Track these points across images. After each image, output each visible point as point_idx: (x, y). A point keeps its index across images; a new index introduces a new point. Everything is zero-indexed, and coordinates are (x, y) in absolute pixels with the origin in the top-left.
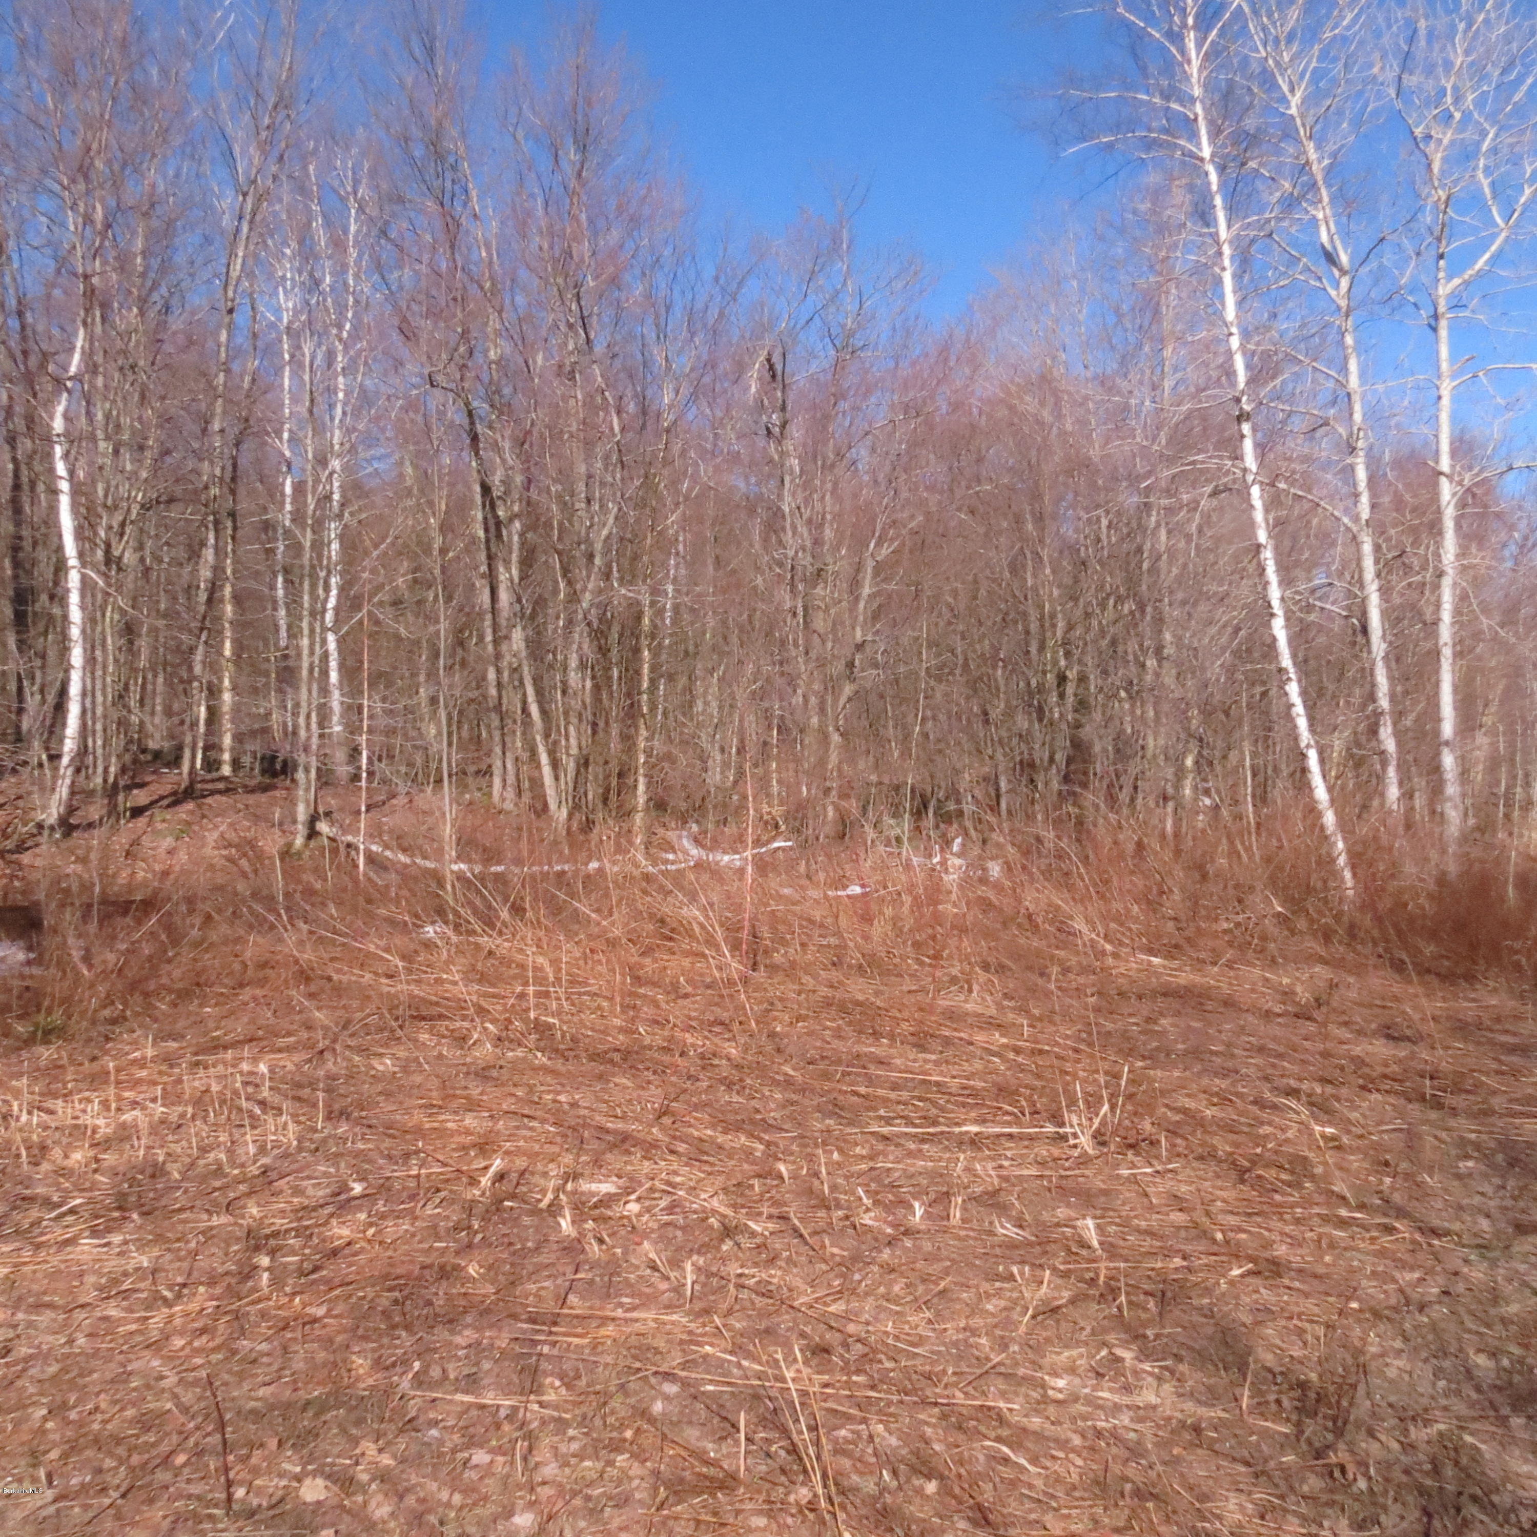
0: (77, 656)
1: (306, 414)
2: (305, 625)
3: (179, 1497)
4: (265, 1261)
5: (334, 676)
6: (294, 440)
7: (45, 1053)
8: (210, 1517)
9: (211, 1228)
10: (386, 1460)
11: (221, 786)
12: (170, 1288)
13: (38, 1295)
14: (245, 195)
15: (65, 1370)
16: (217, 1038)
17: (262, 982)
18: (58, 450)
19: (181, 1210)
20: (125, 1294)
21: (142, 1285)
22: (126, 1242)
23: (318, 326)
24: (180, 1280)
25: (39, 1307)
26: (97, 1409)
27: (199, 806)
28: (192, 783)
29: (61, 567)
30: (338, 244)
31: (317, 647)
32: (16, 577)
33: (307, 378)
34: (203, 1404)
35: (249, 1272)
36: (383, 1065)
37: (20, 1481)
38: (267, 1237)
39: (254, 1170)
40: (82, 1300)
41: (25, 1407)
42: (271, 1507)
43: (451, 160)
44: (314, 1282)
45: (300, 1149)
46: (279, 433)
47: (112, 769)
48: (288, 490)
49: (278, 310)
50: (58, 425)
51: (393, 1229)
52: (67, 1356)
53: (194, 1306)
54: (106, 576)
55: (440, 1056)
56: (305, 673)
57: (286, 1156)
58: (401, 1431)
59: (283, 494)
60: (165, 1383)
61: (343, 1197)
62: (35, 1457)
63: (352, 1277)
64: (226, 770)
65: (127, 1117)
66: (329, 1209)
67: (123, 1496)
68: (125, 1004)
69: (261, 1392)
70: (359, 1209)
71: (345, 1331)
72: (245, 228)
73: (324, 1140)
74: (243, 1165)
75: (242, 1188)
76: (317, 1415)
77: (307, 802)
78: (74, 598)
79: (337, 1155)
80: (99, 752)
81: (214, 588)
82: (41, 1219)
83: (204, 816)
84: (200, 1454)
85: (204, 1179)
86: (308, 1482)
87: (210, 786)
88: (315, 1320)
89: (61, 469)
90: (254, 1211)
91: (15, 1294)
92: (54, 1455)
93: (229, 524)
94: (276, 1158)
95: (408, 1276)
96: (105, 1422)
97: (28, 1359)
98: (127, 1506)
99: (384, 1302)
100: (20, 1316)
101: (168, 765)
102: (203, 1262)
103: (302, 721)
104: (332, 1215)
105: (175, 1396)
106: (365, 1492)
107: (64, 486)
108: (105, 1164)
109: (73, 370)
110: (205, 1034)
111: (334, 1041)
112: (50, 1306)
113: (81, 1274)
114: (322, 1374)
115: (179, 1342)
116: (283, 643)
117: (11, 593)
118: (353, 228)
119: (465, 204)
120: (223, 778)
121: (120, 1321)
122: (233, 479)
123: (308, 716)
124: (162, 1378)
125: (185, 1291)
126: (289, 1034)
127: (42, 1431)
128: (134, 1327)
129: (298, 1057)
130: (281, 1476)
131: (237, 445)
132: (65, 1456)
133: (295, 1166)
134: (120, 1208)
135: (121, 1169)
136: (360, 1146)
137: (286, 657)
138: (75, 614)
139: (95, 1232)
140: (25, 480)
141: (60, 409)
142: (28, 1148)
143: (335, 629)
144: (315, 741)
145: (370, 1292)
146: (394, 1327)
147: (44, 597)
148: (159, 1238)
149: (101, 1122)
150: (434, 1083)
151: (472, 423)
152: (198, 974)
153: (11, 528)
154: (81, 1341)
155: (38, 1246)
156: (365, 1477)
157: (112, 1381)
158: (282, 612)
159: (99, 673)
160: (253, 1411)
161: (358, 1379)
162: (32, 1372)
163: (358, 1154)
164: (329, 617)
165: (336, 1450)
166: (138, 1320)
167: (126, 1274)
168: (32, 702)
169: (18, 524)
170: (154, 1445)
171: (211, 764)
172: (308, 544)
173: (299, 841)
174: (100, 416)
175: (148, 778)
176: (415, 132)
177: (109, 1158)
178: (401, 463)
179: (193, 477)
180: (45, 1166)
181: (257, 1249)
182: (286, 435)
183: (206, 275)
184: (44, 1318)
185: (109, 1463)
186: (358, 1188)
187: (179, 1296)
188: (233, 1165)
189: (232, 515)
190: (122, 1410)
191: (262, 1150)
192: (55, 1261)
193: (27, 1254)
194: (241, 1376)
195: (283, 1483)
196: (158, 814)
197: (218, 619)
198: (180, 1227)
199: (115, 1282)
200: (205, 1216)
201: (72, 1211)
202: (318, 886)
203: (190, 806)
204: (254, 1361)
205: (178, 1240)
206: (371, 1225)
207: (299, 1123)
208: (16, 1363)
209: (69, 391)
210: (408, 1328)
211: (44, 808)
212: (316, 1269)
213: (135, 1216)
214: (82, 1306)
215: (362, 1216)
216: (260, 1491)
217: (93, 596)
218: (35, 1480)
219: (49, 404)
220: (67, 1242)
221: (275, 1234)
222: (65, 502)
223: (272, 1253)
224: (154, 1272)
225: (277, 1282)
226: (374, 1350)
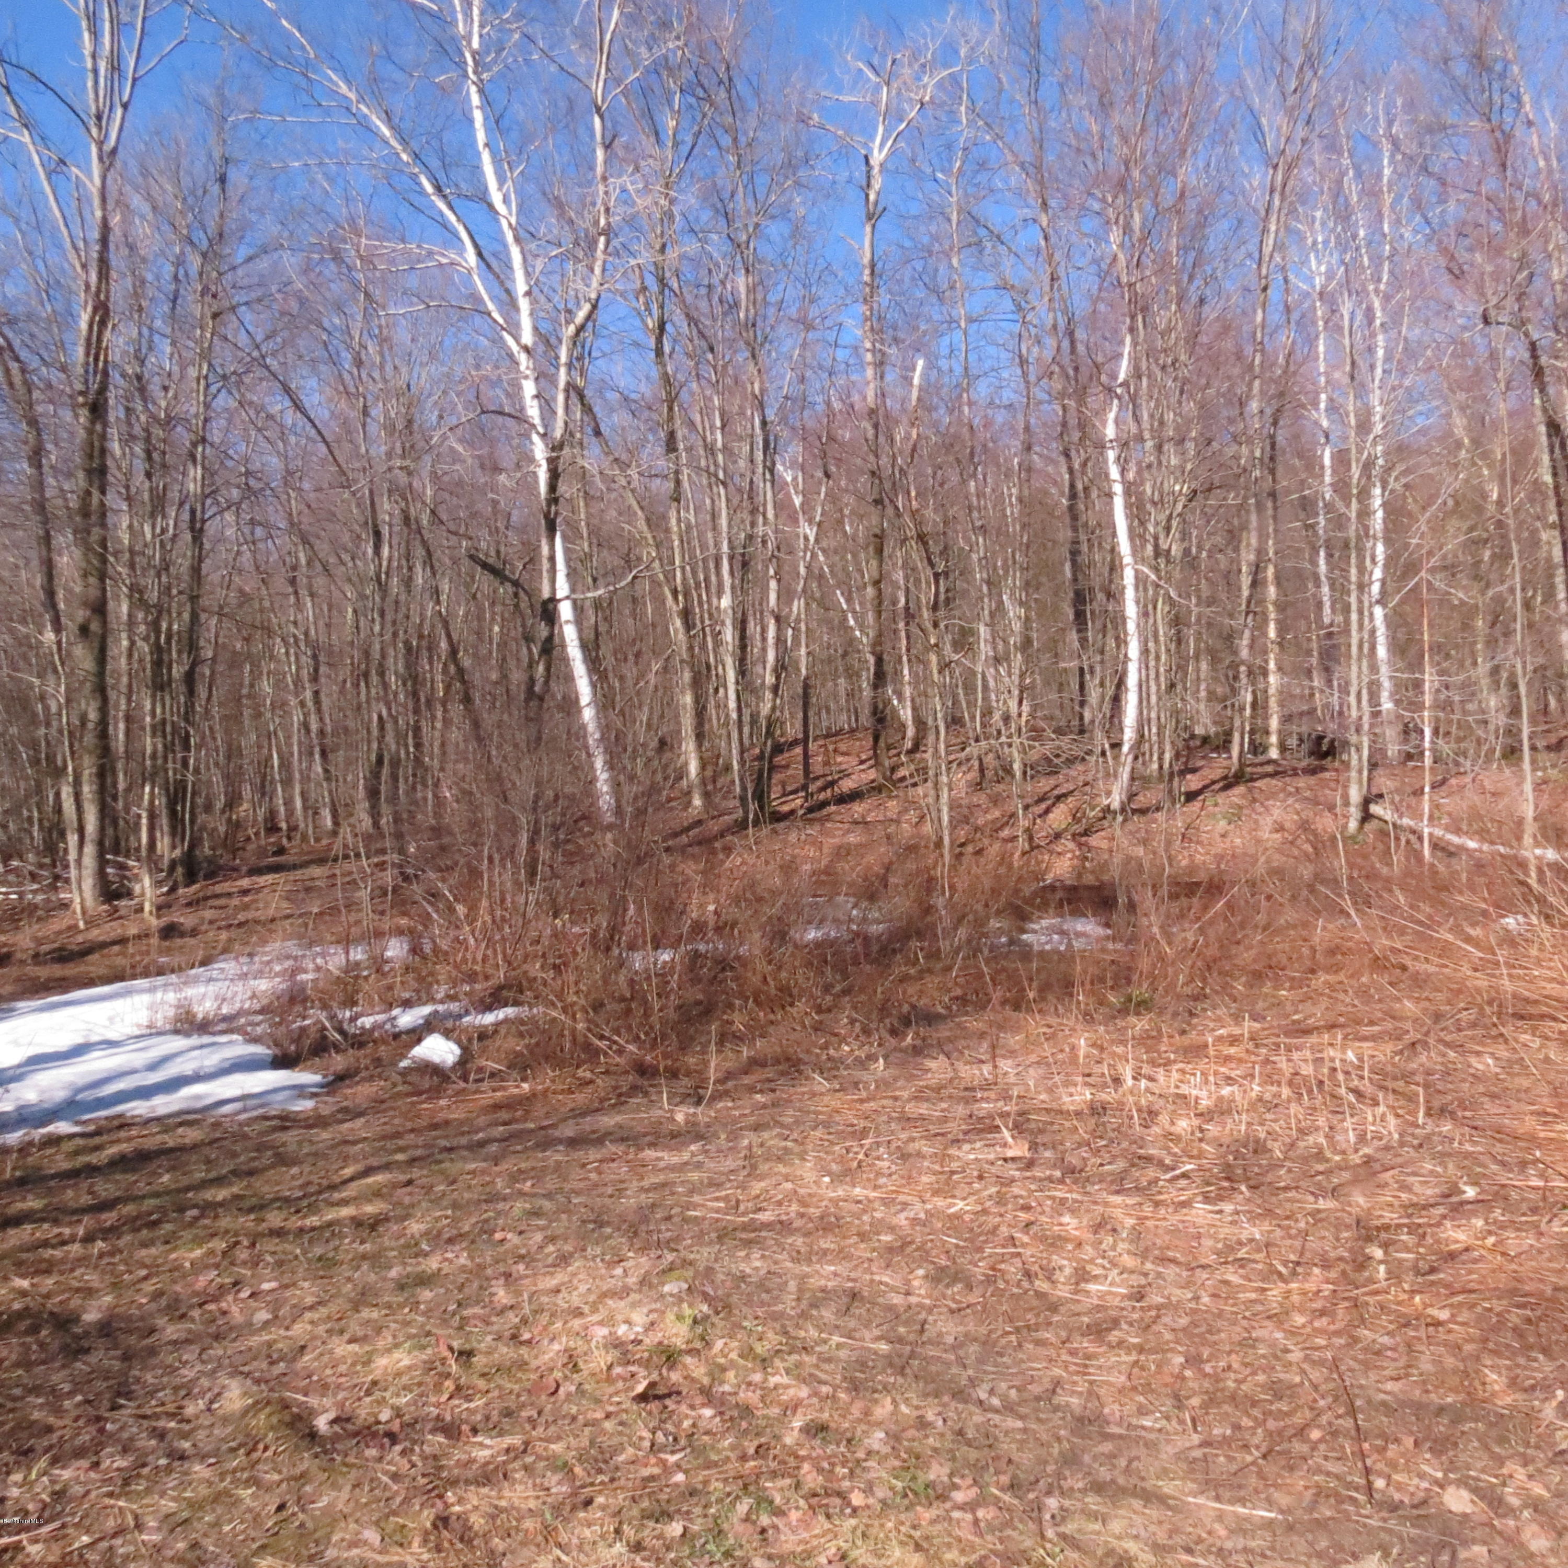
0: (1133, 650)
1: (1346, 380)
2: (1353, 599)
3: (1319, 1470)
4: (1378, 1253)
5: (1382, 652)
6: (1333, 408)
7: (1139, 1024)
8: (1353, 1500)
9: (1319, 1211)
10: (1538, 1490)
11: (1269, 769)
12: (1285, 1263)
13: (1161, 1248)
14: (1275, 167)
15: (1194, 1324)
16: (1298, 1022)
17: (1336, 969)
18: (1111, 455)
19: (1286, 1189)
20: (1241, 1263)
21: (1258, 1256)
22: (1237, 1213)
23: (1357, 286)
24: (1293, 1257)
25: (1164, 1260)
26: (1229, 1367)
27: (1250, 790)
28: (1242, 765)
29: (1115, 567)
30: (1372, 193)
31: (1366, 621)
32: (1075, 580)
33: (1347, 342)
34: (1331, 1385)
35: (1362, 1263)
36: (1486, 1063)
37: (1168, 1418)
38: (1378, 1229)
39: (1356, 1159)
40: (1204, 1261)
41: (1165, 1351)
42: (1415, 1507)
43: (1498, 67)
44: (1433, 1283)
45: (1402, 1144)
46: (1315, 404)
47: (1167, 756)
48: (1327, 461)
49: (1310, 280)
50: (1110, 431)
51: (1515, 1242)
52: (1194, 1311)
53: (1311, 1286)
54: (1157, 570)
55: (1547, 1060)
56: (1354, 650)
57: (1387, 1148)
58: (1552, 1462)
59: (1322, 467)
60: (1290, 1357)
61: (1454, 1199)
62: (1179, 1402)
63: (1473, 1286)
64: (1274, 754)
65: (1226, 1091)
66: (1441, 1210)
67: (1264, 1457)
68: (1204, 980)
69: (1389, 1386)
70: (1474, 1213)
71: (1471, 1340)
72: (1277, 202)
73: (1428, 1137)
74: (1344, 1152)
75: (1346, 1175)
76: (1454, 1422)
77: (1360, 782)
78: (1130, 594)
79: (1443, 1155)
80: (1154, 738)
81: (1257, 569)
82: (1157, 1180)
83: (1254, 800)
84: (1335, 1434)
85: (1305, 1160)
86: (1451, 1490)
87: (1259, 769)
88: (1438, 1324)
89: (1114, 472)
90: (1361, 1200)
91: (1142, 1245)
92: (1195, 1401)
93: (1270, 504)
94: (1379, 1149)
95: (1540, 1295)
96: (1238, 1382)
97: (1159, 1308)
98: (1270, 1469)
99: (1515, 1317)
100: (1149, 1266)
101: (1216, 749)
102: (1313, 1244)
103: (1352, 699)
104: (1444, 1217)
105: (1303, 1372)
106: (1517, 1518)
107: (1118, 488)
108: (1209, 1135)
109: (1122, 377)
110: (1287, 1016)
111: (1427, 1034)
112: (1173, 1261)
113: (1199, 1236)
114: (1454, 1381)
115: (1300, 1320)
116: (1327, 620)
117: (1071, 595)
118: (1387, 172)
119: (1518, 111)
120: (1270, 762)
121: (1242, 1288)
122: (1272, 459)
123: (1359, 694)
124: (1287, 1351)
125: (1300, 1270)
126: (1372, 1023)
127: (1181, 1378)
128: (1253, 1296)
129: (1389, 1048)
130: (1422, 1476)
131: (1275, 423)
132: (1205, 1406)
133: (1399, 1160)
134: (1228, 1179)
135: (1226, 1140)
136: (1468, 1147)
137: (1330, 635)
138: (1131, 610)
139: (1207, 1199)
140: (1080, 486)
141: (1111, 416)
142: (1139, 1110)
143: (1382, 601)
144: (1366, 719)
145: (1498, 1306)
146: (1531, 1347)
147: (1100, 596)
148: (1269, 1213)
149: (1204, 1094)
150: (1545, 1089)
151: (1535, 356)
152: (1270, 957)
153: (1070, 534)
154: (1206, 1299)
155: (1157, 1204)
156: (1515, 1502)
157: (1240, 1344)
158: (1325, 589)
159: (1152, 663)
160: (1384, 1404)
161: (1494, 1394)
162: (1166, 1320)
163: (1467, 1155)
164: (1376, 588)
165: (1479, 1465)
166: (1256, 1290)
167: (1240, 1243)
168: (1094, 695)
169: (1075, 529)
170: (1288, 1414)
171: (1258, 748)
172: (1353, 515)
173: (1353, 825)
174: (1146, 416)
175: (1200, 763)
176: (1456, 49)
177: (1213, 1129)
178: (1449, 415)
179: (1233, 463)
180: (1156, 1130)
181: (1369, 1239)
182: (1322, 406)
183: (1239, 256)
184: (1171, 1272)
185: (1246, 1422)
186: (1470, 1192)
187: (1294, 1273)
188: (1335, 1152)
189: (1273, 495)
190: (1254, 1373)
191: (1362, 1138)
192: (1174, 1219)
193: (1148, 1209)
194: (1367, 1366)
195: (1425, 1485)
196: (1209, 798)
197: (1262, 602)
198: (1288, 1205)
199: (1230, 1249)
200: (1311, 1199)
201: (1185, 1175)
202: (1385, 871)
203: (1240, 789)
204: (1378, 1353)
205: (1287, 1218)
206: (1490, 1233)
207: (1398, 1116)
208: (1150, 1308)
209: (1119, 398)
210: (1545, 1351)
211: (1109, 793)
212: (1433, 1270)
213: (1243, 1188)
214: (1203, 1267)
215: (1479, 1223)
216: (1400, 1487)
217: (1146, 590)
218: (1182, 1422)
219: (1101, 413)
220: (1184, 1204)
221: (1386, 1228)
222: (1119, 503)
223: (1385, 1246)
224: (1267, 1245)
225: (1394, 1275)
226: (1509, 1368)
